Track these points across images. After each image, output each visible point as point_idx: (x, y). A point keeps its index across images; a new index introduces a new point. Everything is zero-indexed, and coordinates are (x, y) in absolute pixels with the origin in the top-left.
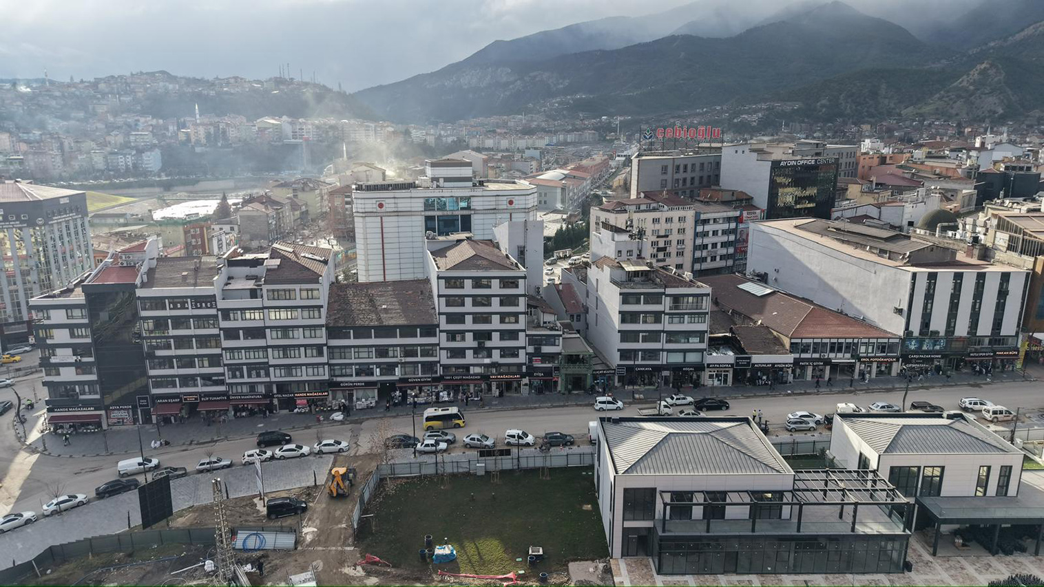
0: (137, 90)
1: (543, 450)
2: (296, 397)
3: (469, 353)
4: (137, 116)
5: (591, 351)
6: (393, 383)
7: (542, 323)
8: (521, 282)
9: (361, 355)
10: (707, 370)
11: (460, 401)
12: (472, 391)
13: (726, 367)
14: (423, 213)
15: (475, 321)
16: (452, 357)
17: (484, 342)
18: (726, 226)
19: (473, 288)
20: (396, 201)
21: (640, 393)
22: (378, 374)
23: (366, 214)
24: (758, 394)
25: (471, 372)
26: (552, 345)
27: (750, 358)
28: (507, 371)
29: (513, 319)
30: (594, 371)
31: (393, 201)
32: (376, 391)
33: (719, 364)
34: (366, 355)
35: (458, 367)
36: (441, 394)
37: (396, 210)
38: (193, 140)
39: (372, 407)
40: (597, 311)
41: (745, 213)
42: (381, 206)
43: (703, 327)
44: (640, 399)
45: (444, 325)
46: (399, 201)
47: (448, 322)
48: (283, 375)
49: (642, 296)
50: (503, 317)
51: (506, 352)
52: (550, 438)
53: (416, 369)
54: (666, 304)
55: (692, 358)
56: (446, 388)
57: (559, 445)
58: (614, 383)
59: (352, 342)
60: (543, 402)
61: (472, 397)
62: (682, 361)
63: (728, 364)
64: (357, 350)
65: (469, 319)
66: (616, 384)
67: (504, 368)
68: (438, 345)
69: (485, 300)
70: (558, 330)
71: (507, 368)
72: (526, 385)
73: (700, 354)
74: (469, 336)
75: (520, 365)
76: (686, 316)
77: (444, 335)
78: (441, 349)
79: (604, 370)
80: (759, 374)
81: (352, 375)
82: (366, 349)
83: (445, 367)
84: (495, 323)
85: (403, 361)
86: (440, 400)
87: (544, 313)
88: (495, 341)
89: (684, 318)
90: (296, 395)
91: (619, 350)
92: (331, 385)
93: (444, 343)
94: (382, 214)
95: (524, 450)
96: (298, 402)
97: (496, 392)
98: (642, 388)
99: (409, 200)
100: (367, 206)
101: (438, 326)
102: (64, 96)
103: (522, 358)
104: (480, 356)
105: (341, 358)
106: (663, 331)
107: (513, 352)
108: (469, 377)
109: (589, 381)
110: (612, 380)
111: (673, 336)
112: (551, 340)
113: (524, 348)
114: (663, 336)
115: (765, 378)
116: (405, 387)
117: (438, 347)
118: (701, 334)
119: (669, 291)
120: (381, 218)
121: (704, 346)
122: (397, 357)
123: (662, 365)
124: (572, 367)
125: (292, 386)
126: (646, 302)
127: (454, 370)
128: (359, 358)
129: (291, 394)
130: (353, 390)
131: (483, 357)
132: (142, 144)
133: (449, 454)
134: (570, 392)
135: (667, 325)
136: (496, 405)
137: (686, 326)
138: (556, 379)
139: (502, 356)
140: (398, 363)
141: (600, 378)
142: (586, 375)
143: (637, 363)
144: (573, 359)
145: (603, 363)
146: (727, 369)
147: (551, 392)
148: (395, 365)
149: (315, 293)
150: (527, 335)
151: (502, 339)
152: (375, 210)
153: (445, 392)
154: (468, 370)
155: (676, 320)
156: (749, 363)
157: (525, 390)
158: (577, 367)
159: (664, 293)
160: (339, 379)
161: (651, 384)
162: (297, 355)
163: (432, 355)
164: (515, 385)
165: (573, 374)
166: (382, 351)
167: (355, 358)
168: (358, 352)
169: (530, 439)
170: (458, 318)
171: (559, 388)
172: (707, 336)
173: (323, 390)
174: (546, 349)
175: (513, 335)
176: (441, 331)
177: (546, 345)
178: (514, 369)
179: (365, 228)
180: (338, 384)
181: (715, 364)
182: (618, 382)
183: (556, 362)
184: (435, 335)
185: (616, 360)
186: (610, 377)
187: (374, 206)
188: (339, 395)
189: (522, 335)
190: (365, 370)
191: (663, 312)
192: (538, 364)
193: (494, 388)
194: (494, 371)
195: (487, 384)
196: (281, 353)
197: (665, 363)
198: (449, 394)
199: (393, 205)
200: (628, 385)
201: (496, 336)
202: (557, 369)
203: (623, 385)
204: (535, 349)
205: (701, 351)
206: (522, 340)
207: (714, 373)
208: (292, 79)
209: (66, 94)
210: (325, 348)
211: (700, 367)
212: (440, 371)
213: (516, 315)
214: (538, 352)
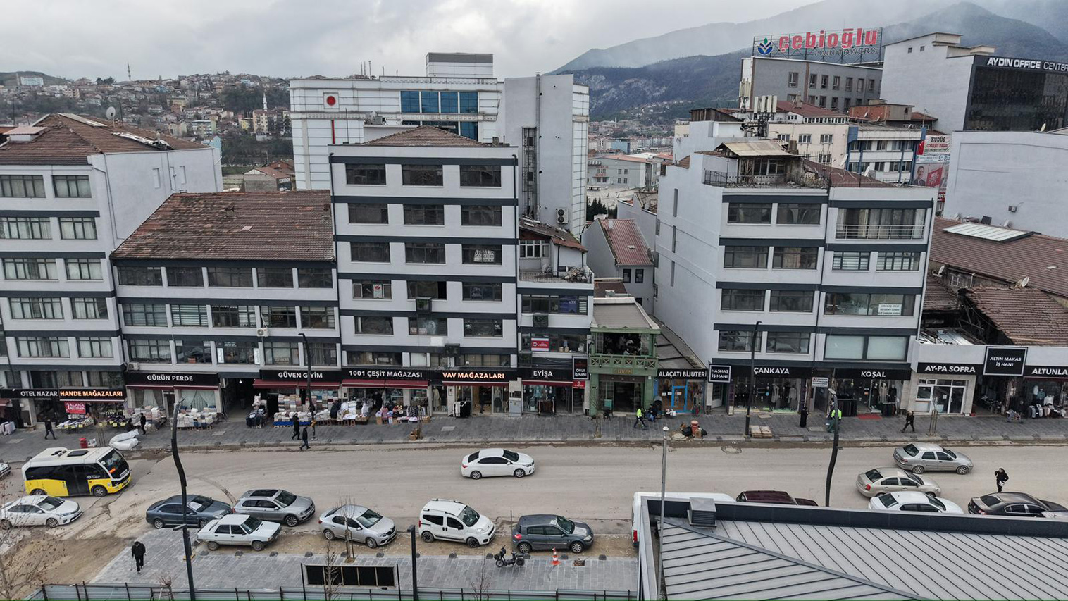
0: (217, 87)
1: (505, 564)
2: (63, 397)
3: (400, 324)
4: (209, 108)
5: (656, 327)
6: (248, 380)
7: (555, 269)
8: (506, 171)
9: (187, 319)
10: (915, 378)
11: (379, 422)
12: (407, 402)
13: (963, 373)
14: (399, 117)
15: (411, 256)
16: (365, 330)
17: (430, 302)
18: (896, 157)
19: (404, 183)
20: (356, 93)
21: (763, 422)
22: (221, 359)
23: (308, 115)
24: (1043, 437)
25: (406, 364)
26: (572, 312)
27: (1021, 353)
28: (479, 365)
29: (490, 256)
30: (659, 371)
31: (350, 93)
32: (217, 394)
33: (948, 365)
34: (195, 319)
35: (378, 352)
36: (344, 406)
37: (355, 108)
38: (255, 128)
39: (205, 426)
40: (673, 257)
41: (928, 138)
42: (331, 101)
43: (914, 279)
44: (762, 436)
45: (346, 264)
46: (361, 94)
47: (355, 257)
48: (34, 352)
49: (775, 206)
50: (470, 249)
51: (475, 324)
52: (530, 530)
53: (294, 351)
54: (829, 225)
55: (883, 350)
56: (355, 394)
57: (551, 551)
58: (704, 400)
59: (165, 291)
60: (546, 432)
61: (404, 414)
62: (860, 356)
63: (970, 366)
64: (176, 309)
65: (397, 250)
66: (710, 401)
67: (472, 358)
68: (337, 303)
69: (430, 211)
70: (585, 281)
71: (478, 358)
72: (517, 394)
73: (902, 341)
74: (400, 288)
75: (504, 354)
76: (874, 255)
77: (347, 285)
78: (342, 313)
79: (682, 371)
80: (1036, 391)
81: (168, 360)
82: (194, 309)
83: (354, 352)
84: (453, 262)
85: (265, 335)
86: (340, 418)
87: (559, 246)
88: (454, 300)
89: (868, 258)
90: (62, 393)
91: (717, 327)
92: (129, 378)
93: (349, 301)
94: (333, 116)
95: (460, 557)
96: (70, 407)
97: (454, 405)
98: (766, 413)
99: (376, 94)
100: (309, 101)
101: (334, 263)
102: (144, 91)
103: (509, 338)
104: (423, 330)
105: (147, 324)
106: (821, 288)
107: (491, 324)
108: (400, 374)
109: (650, 393)
110: (699, 393)
111: (840, 298)
112: (569, 302)
113: (513, 316)
114: (820, 298)
115: (1049, 400)
116: (275, 389)
117: (336, 309)
118: (908, 294)
119: (838, 194)
120: (333, 122)
121: (912, 323)
122: (255, 326)
123: (814, 362)
124: (612, 360)
125: (58, 376)
126: (786, 218)
127: (370, 357)
128: (181, 325)
129: (53, 391)
130: (172, 390)
131: (429, 334)
132: (205, 133)
133: (273, 555)
134: (607, 413)
135: (828, 273)
136: (448, 433)
137: (875, 275)
138: (579, 385)
139: (467, 332)
140: (259, 339)
141: (673, 388)
142: (643, 378)
143: (758, 356)
144: (614, 343)
145: (682, 357)
146: (962, 378)
147: (570, 412)
148: (252, 342)
149: (83, 185)
150: (518, 291)
151: (467, 295)
152: (321, 109)
153: (353, 404)
154: (399, 359)
155: (851, 262)
156: (1018, 366)
157: (516, 404)
158: (623, 360)
159: (826, 199)
160: (145, 367)
161: (785, 404)
162: (58, 314)
163: (326, 326)
164: (495, 394)
165: (616, 376)
166: (226, 313)
167: (174, 325)
168: (179, 313)
169: (481, 529)
170: (375, 249)
171: (586, 405)
172: (919, 303)
173: (113, 387)
174: (559, 321)
175: (490, 289)
176: (340, 276)
177: (558, 312)
178: (493, 362)
179: (306, 138)
180: (141, 377)
181: (937, 365)
182: (714, 397)
183: (581, 349)
184: (330, 285)
185: (708, 349)
186: (695, 386)
187: (321, 101)
188: (149, 397)
189: (508, 290)
190: (193, 349)
191: (822, 243)
192: (541, 353)
193: (451, 398)
194: (451, 363)
195: (439, 389)
196: (27, 308)
197: (820, 358)
198: (359, 407)
199: (351, 101)
200: (736, 405)
201: (454, 289)
202: (582, 363)
203: (724, 405)
204: (535, 318)
205: (905, 334)
206: (509, 301)
207: (932, 386)
208: (373, 77)
209: (147, 90)
210: (110, 302)
211: (899, 372)
212: (342, 360)
213: (495, 246)
214: (540, 327)
